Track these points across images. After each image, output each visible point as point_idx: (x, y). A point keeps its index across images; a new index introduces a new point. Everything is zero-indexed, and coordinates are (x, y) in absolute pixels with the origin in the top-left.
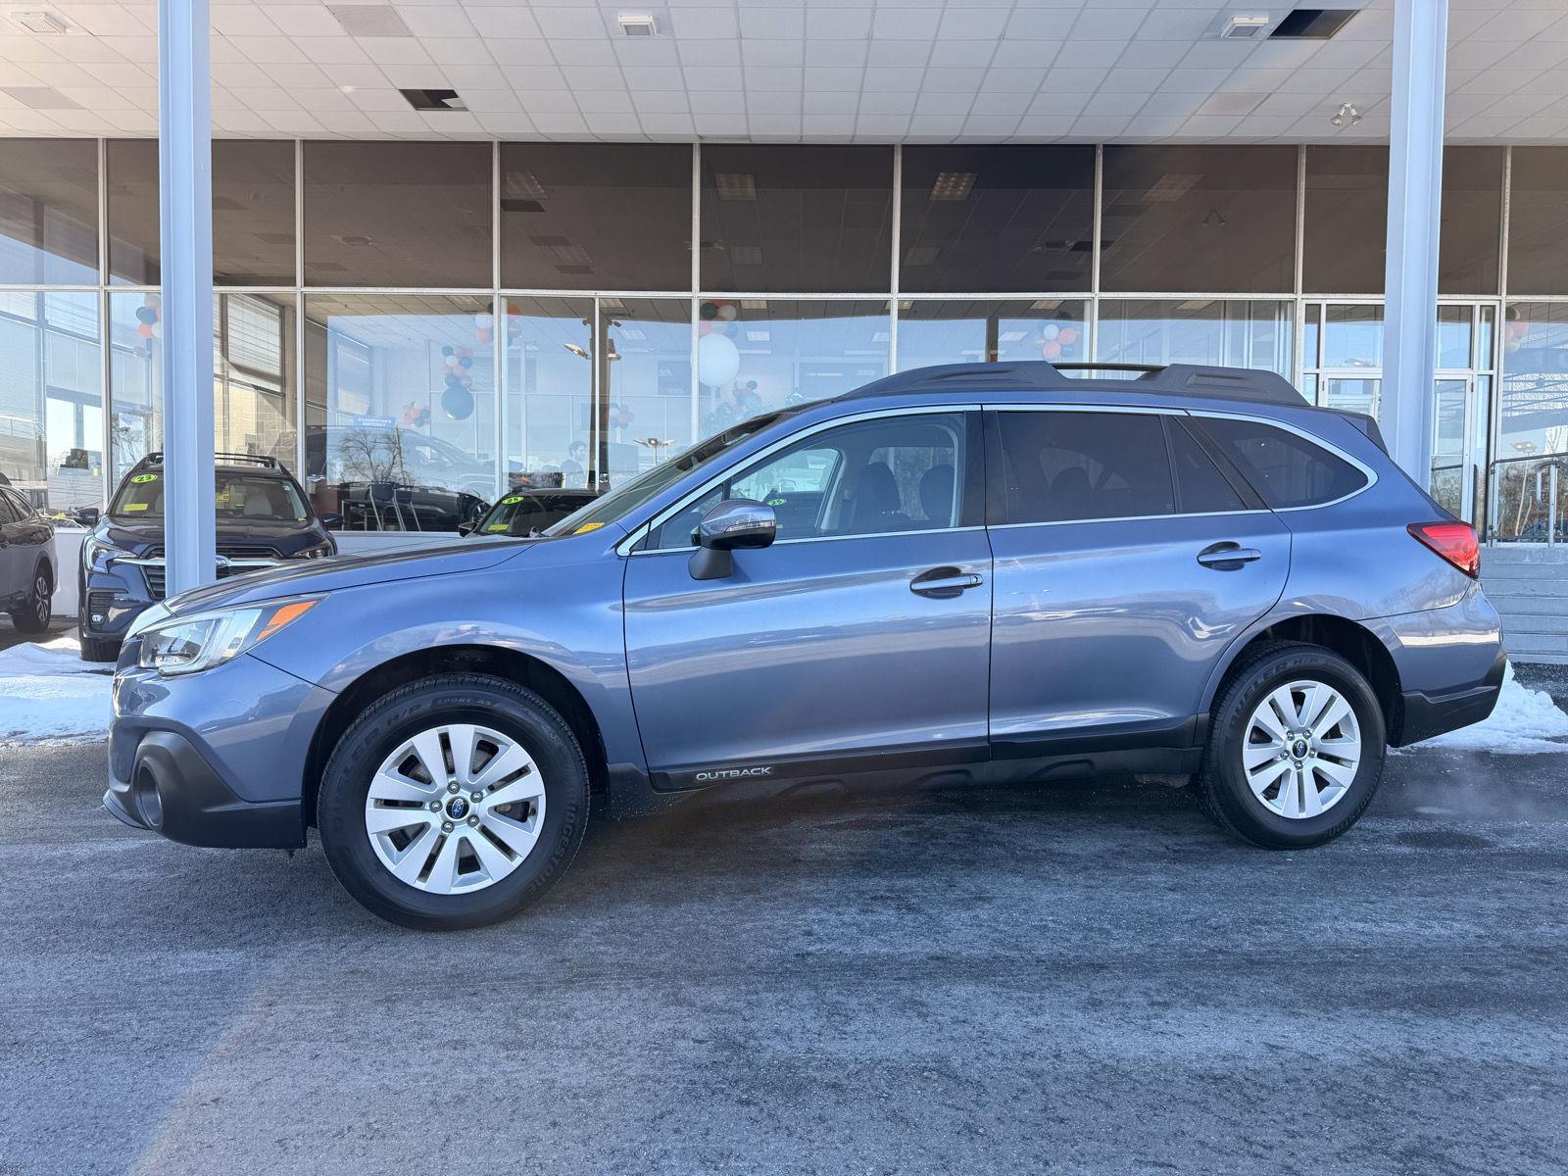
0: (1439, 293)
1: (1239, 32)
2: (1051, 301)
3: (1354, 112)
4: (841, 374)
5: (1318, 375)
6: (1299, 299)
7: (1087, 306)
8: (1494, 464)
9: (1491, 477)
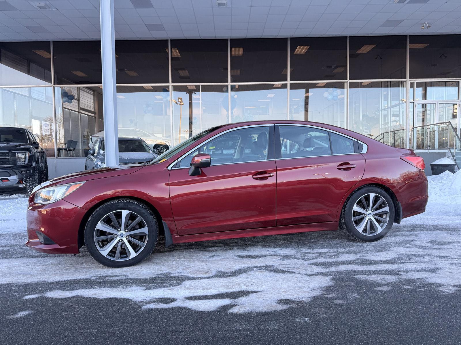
2: (323, 83)
3: (428, 25)
5: (414, 103)
6: (408, 80)
7: (345, 84)
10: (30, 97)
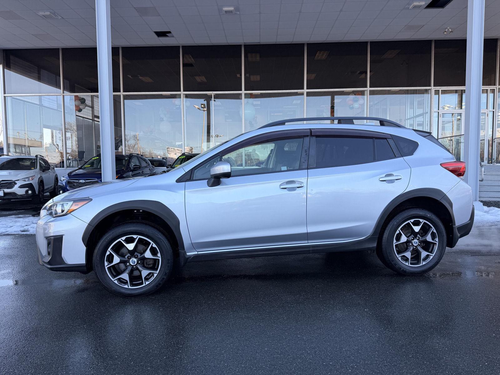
0: (483, 85)
1: (415, 7)
3: (450, 30)
4: (282, 114)
5: (438, 112)
6: (432, 88)
7: (366, 92)
8: (495, 139)
9: (494, 143)
10: (41, 105)
